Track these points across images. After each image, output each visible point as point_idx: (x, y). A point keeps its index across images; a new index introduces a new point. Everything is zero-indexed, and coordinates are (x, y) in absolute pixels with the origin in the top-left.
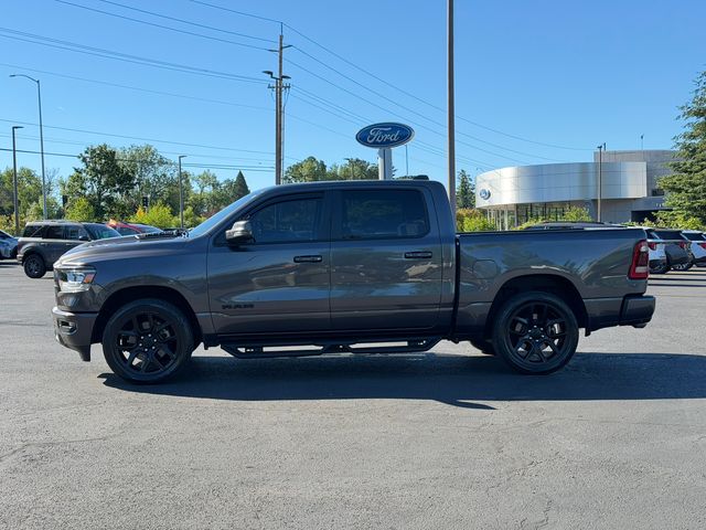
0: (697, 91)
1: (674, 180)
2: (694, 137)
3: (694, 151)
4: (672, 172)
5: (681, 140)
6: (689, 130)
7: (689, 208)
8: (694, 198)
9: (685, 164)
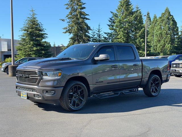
0: (24, 24)
1: (20, 47)
2: (24, 36)
3: (24, 40)
4: (19, 45)
5: (21, 37)
6: (23, 34)
7: (25, 55)
8: (25, 52)
9: (22, 43)
